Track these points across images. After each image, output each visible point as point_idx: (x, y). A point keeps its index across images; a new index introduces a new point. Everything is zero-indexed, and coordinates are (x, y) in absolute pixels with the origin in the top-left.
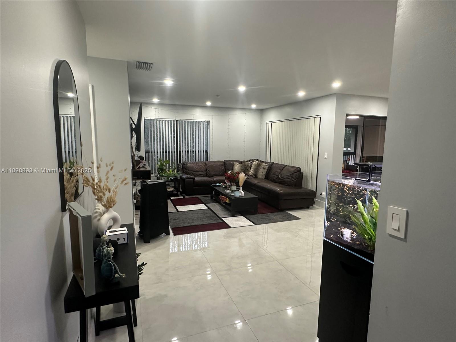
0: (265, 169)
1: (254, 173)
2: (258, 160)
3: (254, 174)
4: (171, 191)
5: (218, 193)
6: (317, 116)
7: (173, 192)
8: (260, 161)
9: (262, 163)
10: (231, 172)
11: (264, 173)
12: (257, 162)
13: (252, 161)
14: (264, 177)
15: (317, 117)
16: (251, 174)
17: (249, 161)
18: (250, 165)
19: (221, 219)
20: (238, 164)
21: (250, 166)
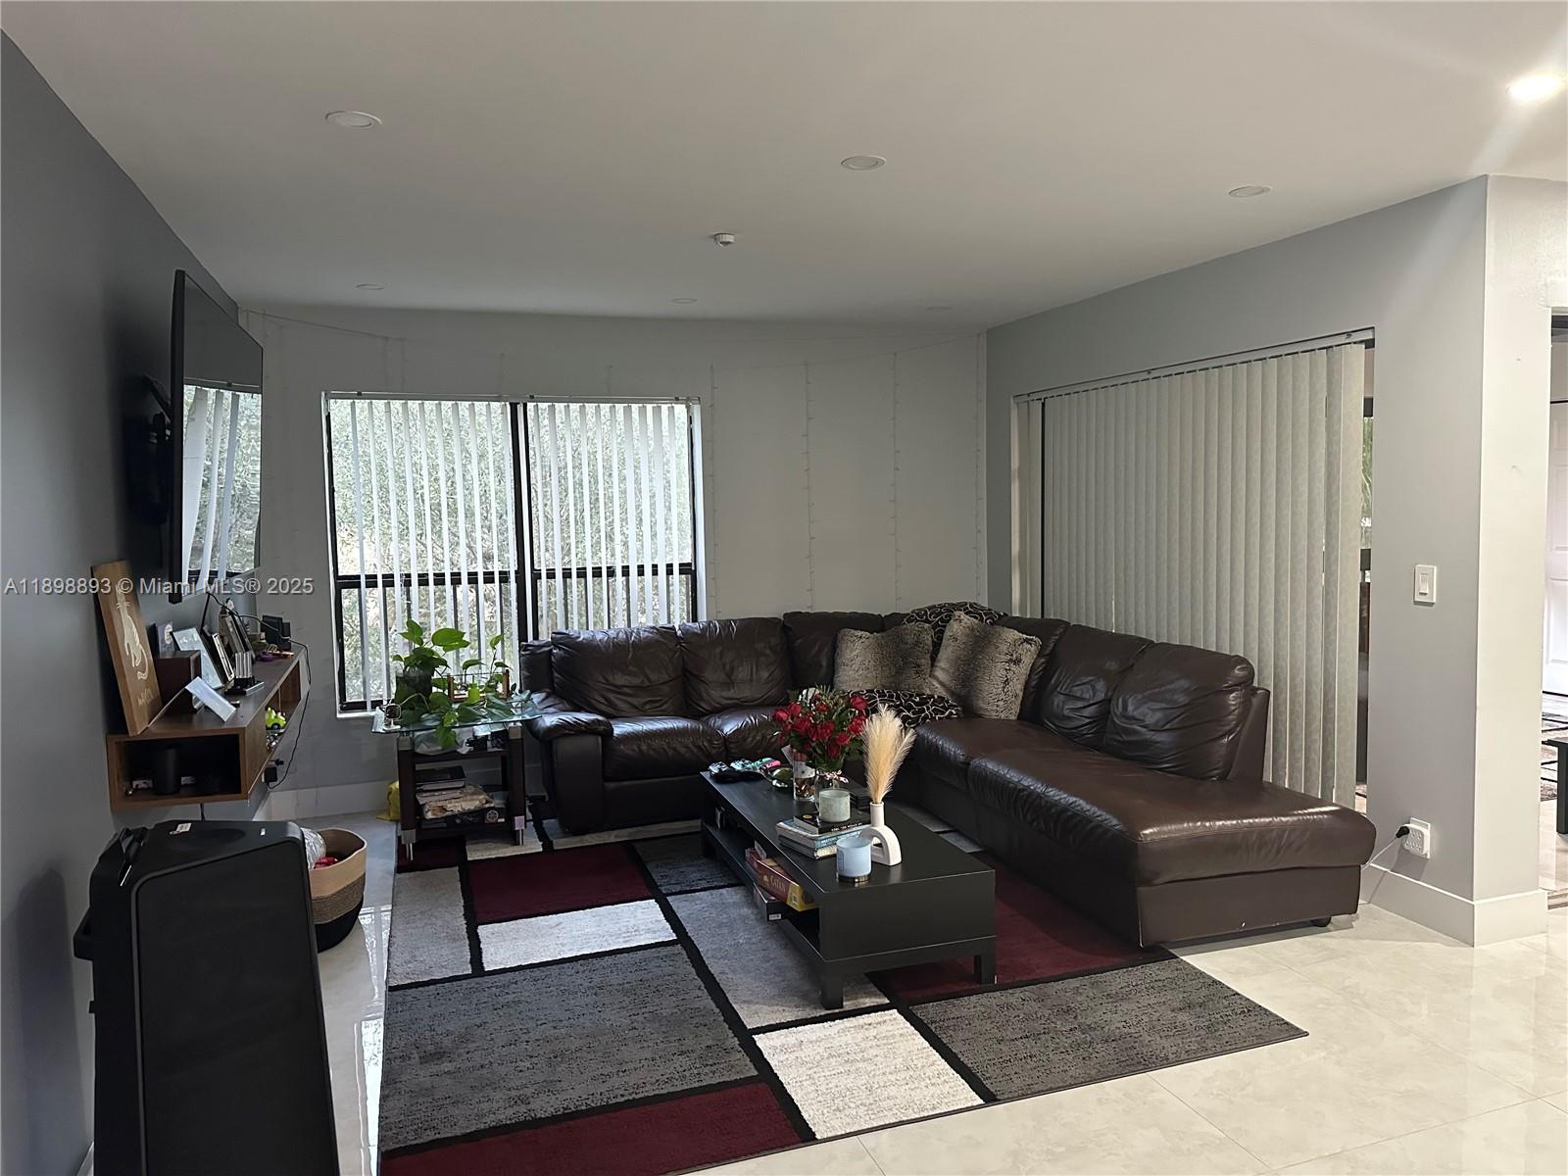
0: (1017, 662)
1: (952, 685)
2: (972, 610)
3: (953, 694)
4: (470, 813)
5: (744, 833)
6: (1349, 334)
7: (484, 818)
8: (989, 612)
9: (998, 628)
10: (815, 699)
11: (1017, 686)
12: (967, 620)
13: (940, 617)
14: (1016, 708)
15: (1343, 339)
16: (940, 691)
17: (920, 616)
18: (928, 639)
19: (746, 1038)
20: (859, 633)
21: (929, 642)
